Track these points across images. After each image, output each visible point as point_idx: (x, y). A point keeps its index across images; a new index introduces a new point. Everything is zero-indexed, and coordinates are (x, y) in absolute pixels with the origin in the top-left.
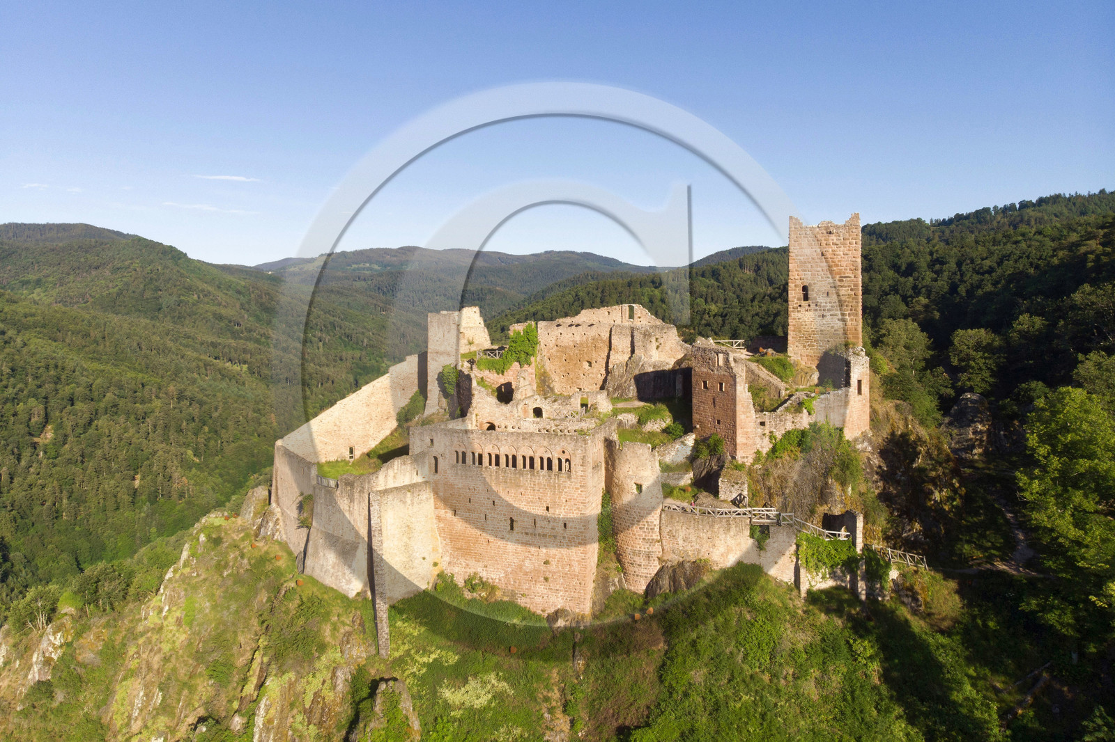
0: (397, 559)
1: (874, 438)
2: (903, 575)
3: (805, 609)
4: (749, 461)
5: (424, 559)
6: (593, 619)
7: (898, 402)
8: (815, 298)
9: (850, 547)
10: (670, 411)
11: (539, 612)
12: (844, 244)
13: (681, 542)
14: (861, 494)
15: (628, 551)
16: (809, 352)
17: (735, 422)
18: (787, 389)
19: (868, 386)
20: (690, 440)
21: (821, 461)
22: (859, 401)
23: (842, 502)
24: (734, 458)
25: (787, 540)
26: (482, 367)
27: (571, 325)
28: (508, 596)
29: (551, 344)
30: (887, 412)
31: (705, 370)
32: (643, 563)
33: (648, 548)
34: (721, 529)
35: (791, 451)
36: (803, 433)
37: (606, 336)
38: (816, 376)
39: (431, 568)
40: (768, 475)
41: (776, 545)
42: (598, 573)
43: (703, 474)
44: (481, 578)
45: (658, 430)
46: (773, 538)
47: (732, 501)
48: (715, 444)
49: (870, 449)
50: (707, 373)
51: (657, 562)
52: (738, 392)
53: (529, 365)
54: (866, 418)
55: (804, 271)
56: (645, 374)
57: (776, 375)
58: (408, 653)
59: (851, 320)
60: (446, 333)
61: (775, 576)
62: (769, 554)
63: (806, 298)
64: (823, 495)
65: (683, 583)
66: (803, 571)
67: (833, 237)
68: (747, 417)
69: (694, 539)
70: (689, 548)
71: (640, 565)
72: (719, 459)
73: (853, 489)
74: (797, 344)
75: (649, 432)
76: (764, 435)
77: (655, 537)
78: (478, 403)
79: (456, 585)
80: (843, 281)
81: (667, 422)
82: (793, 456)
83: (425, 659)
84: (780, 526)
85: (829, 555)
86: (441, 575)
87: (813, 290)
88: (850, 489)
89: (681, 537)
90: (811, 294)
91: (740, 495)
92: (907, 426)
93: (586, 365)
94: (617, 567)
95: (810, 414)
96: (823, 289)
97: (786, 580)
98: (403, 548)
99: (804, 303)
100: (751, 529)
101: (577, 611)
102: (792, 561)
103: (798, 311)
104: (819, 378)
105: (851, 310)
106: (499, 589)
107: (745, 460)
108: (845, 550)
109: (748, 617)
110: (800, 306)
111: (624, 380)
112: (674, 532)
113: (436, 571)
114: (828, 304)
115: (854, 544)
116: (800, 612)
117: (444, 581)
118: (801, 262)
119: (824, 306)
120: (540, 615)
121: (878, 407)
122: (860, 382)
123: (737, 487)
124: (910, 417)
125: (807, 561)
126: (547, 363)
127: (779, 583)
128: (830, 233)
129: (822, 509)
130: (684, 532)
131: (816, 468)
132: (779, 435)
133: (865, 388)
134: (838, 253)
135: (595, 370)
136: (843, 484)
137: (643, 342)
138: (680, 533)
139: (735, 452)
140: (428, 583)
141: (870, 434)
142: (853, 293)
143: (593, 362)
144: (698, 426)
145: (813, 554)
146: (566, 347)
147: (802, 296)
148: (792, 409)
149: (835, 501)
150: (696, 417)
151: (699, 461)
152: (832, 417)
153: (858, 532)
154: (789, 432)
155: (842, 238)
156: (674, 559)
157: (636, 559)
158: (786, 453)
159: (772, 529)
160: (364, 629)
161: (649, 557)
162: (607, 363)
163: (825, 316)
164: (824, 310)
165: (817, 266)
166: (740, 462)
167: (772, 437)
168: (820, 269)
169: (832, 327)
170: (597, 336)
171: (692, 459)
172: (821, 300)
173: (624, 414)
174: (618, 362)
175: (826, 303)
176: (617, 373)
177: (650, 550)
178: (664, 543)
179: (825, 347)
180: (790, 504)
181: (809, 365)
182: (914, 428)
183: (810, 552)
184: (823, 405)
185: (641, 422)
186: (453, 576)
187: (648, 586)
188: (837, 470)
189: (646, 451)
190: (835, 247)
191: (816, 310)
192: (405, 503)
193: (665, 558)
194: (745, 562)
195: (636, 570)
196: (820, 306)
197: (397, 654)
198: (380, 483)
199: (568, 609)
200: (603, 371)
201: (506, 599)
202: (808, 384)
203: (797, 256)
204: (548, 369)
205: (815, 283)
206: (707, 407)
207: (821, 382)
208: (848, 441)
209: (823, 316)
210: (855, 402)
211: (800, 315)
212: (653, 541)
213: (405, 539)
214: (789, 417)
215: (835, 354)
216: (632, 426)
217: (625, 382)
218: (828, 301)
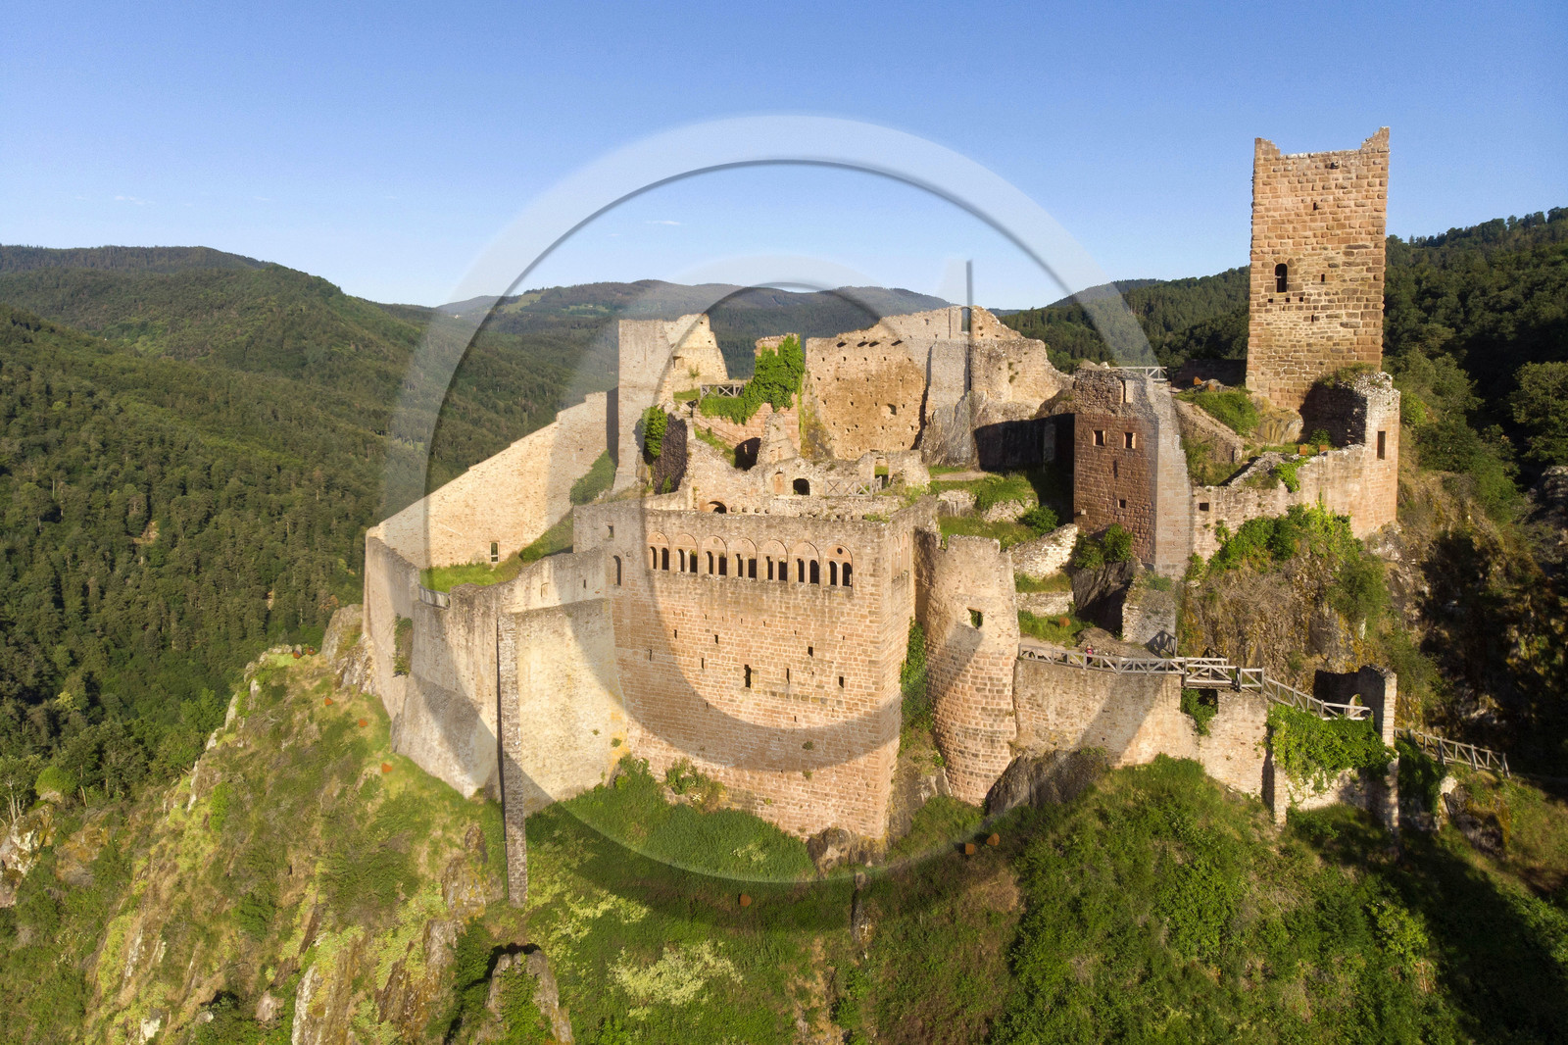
0: (547, 732)
1: (1404, 538)
2: (1466, 788)
3: (1283, 844)
4: (1178, 573)
5: (596, 732)
6: (891, 848)
7: (1448, 475)
8: (1300, 287)
9: (1370, 734)
10: (1035, 486)
11: (794, 832)
12: (1357, 187)
13: (1052, 717)
14: (1383, 638)
15: (955, 729)
16: (1285, 383)
17: (1154, 504)
18: (1246, 448)
19: (1396, 443)
20: (1070, 535)
21: (1310, 575)
22: (1380, 469)
23: (1348, 650)
24: (1150, 567)
25: (1251, 717)
26: (709, 411)
27: (862, 344)
28: (739, 802)
29: (828, 377)
30: (1427, 490)
31: (1099, 411)
32: (982, 752)
33: (992, 726)
34: (1128, 695)
35: (1256, 556)
36: (1278, 525)
37: (920, 361)
38: (1297, 427)
39: (610, 749)
40: (1212, 598)
41: (1228, 726)
42: (900, 766)
43: (1092, 596)
44: (694, 769)
45: (1011, 519)
46: (1224, 712)
47: (1147, 645)
48: (1116, 544)
49: (1397, 556)
50: (1104, 417)
51: (1006, 752)
52: (1161, 449)
53: (788, 407)
54: (1392, 500)
55: (1281, 237)
56: (987, 427)
57: (1226, 423)
58: (559, 899)
59: (1366, 325)
60: (648, 353)
61: (1226, 782)
62: (1215, 742)
63: (1282, 286)
64: (1316, 640)
65: (1055, 790)
66: (1280, 778)
67: (1337, 174)
68: (1177, 494)
69: (1076, 712)
70: (1066, 727)
71: (976, 756)
72: (1121, 570)
73: (1368, 627)
74: (1263, 369)
75: (994, 522)
76: (1206, 526)
77: (1004, 706)
78: (698, 468)
79: (652, 780)
80: (1352, 254)
81: (1028, 506)
82: (1258, 565)
83: (589, 912)
84: (1238, 691)
85: (1330, 748)
86: (626, 762)
87: (1296, 272)
88: (1364, 626)
89: (1052, 708)
90: (1293, 279)
91: (1162, 634)
92: (1464, 517)
93: (886, 411)
94: (935, 757)
95: (1290, 490)
96: (1314, 270)
97: (1246, 790)
98: (558, 715)
99: (1279, 297)
100: (1183, 696)
101: (862, 833)
102: (1259, 756)
103: (1267, 311)
104: (1303, 431)
105: (1366, 307)
106: (725, 788)
107: (1171, 572)
108: (1360, 738)
109: (1178, 859)
110: (1271, 301)
111: (951, 435)
112: (1039, 697)
113: (617, 754)
114: (1323, 297)
115: (1378, 728)
116: (1274, 850)
117: (631, 772)
118: (1275, 222)
119: (1315, 301)
120: (797, 838)
121: (1410, 482)
122: (1381, 435)
123: (1156, 619)
124: (1469, 502)
125: (1287, 758)
126: (822, 409)
127: (1234, 795)
128: (1333, 166)
129: (1315, 662)
130: (1059, 699)
131: (1300, 588)
132: (1232, 528)
133: (1392, 447)
134: (1345, 203)
135: (902, 420)
136: (1352, 617)
137: (986, 370)
138: (1052, 700)
139: (1153, 557)
140: (603, 775)
141: (1398, 530)
142: (1371, 275)
143: (899, 406)
144: (1084, 512)
145: (1300, 745)
146: (852, 382)
147: (1275, 284)
148: (1259, 483)
149: (1337, 647)
150: (1079, 495)
151: (1085, 573)
152: (1329, 498)
153: (1386, 706)
154: (1251, 522)
155: (1354, 176)
156: (1039, 746)
157: (970, 743)
158: (1245, 561)
159: (1222, 697)
160: (485, 855)
161: (992, 741)
162: (923, 408)
163: (1317, 319)
164: (1315, 308)
165: (1305, 228)
166: (1161, 575)
167: (1220, 529)
168: (1309, 233)
169: (1329, 339)
170: (906, 361)
171: (1070, 569)
172: (1311, 289)
173: (950, 492)
174: (941, 405)
175: (1319, 295)
176: (939, 425)
177: (995, 728)
178: (1021, 718)
179: (1310, 375)
180: (1253, 652)
181: (1284, 407)
182: (1476, 522)
183: (1294, 741)
184: (1314, 476)
185: (980, 505)
186: (646, 763)
187: (990, 793)
188: (1340, 592)
189: (991, 551)
190: (1339, 193)
191: (1300, 308)
192: (562, 635)
193: (1022, 744)
194: (1171, 755)
195: (970, 763)
196: (1308, 301)
197: (539, 901)
198: (517, 600)
199: (846, 829)
200: (916, 422)
201: (736, 807)
202: (1283, 440)
203: (1267, 210)
204: (823, 419)
205: (1299, 260)
206: (1100, 477)
207: (1307, 436)
208: (1358, 542)
209: (1313, 319)
210: (1372, 471)
211: (1269, 317)
212: (1000, 714)
213: (562, 698)
214: (1253, 495)
215: (1335, 386)
216: (964, 513)
217: (954, 439)
218: (1324, 290)
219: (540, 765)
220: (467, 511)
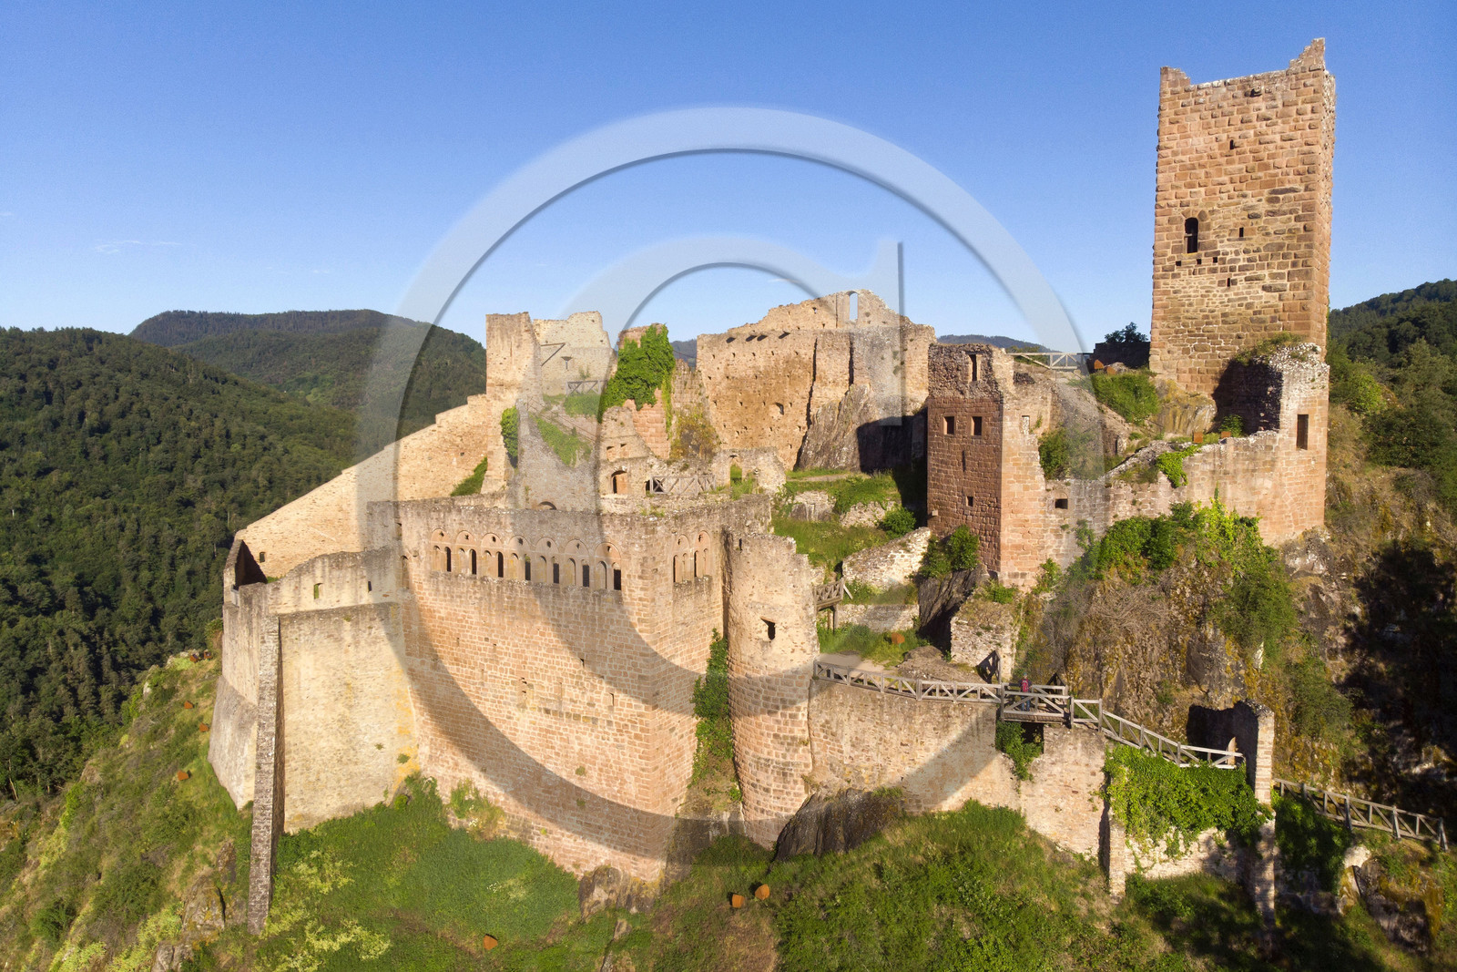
0: (323, 743)
1: (1334, 547)
2: (1383, 862)
3: (1116, 920)
4: (1027, 585)
5: (380, 747)
6: (663, 893)
7: (1403, 471)
8: (1213, 245)
9: (1240, 787)
10: (900, 486)
11: (569, 868)
12: (1284, 117)
13: (847, 748)
14: (1289, 667)
15: (749, 759)
16: (1197, 362)
17: (999, 501)
18: (1133, 436)
19: (1324, 429)
20: (921, 540)
21: (1194, 587)
22: (1301, 462)
23: (1236, 681)
24: (994, 575)
25: (1085, 760)
27: (749, 339)
28: (517, 830)
29: (718, 376)
30: (1372, 491)
31: (949, 393)
32: (774, 787)
33: (784, 756)
34: (929, 726)
35: (1127, 564)
36: (1156, 527)
37: (807, 354)
38: (1208, 413)
39: (396, 765)
40: (1066, 613)
41: (1057, 769)
42: (689, 798)
43: (934, 611)
44: (477, 792)
45: (871, 524)
46: (1051, 753)
47: (978, 668)
48: (962, 548)
49: (1321, 569)
50: (954, 400)
51: (800, 787)
52: (1006, 434)
53: (652, 403)
54: (1317, 500)
55: (1191, 186)
56: (867, 425)
57: (1115, 409)
58: (298, 930)
59: (1294, 287)
61: (1054, 839)
62: (1040, 789)
63: (1193, 246)
64: (1195, 666)
65: (841, 838)
66: (1116, 835)
67: (1259, 103)
68: (1026, 488)
69: (873, 744)
70: (862, 762)
71: (767, 790)
72: (966, 579)
73: (1268, 654)
74: (1169, 346)
75: (852, 527)
76: (1063, 528)
77: (798, 734)
78: (530, 466)
79: (440, 801)
80: (1277, 200)
81: (889, 508)
82: (1129, 576)
83: (325, 944)
84: (1069, 726)
85: (1183, 802)
86: (413, 780)
87: (1208, 227)
88: (1260, 653)
89: (846, 738)
90: (1206, 236)
91: (994, 654)
92: (1421, 523)
93: (775, 412)
94: (733, 791)
95: (1174, 486)
96: (1230, 223)
97: (1079, 850)
98: (336, 726)
99: (1188, 258)
100: (998, 730)
101: (633, 873)
102: (1094, 809)
103: (1174, 276)
104: (1215, 419)
105: (1294, 265)
106: (505, 815)
107: (1020, 582)
108: (1226, 792)
109: (966, 931)
110: (1179, 264)
111: (833, 435)
112: (833, 724)
113: (404, 771)
114: (1242, 256)
115: (1251, 780)
116: (1102, 928)
117: (419, 792)
118: (1184, 168)
119: (1232, 261)
120: (571, 874)
121: (1349, 479)
122: (1303, 420)
123: (987, 636)
124: (1431, 506)
125: (1129, 813)
126: (713, 410)
127: (1063, 855)
128: (1253, 94)
129: (1190, 696)
130: (854, 729)
131: (1180, 604)
132: (1098, 531)
133: (1317, 435)
134: (1267, 138)
135: (789, 420)
136: (1243, 640)
137: (869, 360)
138: (847, 729)
139: (997, 563)
140: (386, 793)
141: (1325, 537)
142: (1300, 225)
143: (787, 404)
144: (935, 513)
145: (1145, 797)
146: (742, 380)
147: (1185, 243)
148: (1135, 476)
149: (1220, 677)
150: (933, 493)
151: (931, 584)
152: (1229, 495)
153: (1260, 752)
154: (1123, 524)
155: (1280, 103)
156: (833, 782)
157: (761, 776)
158: (1113, 570)
159: (1049, 733)
160: (234, 873)
161: (785, 774)
162: (809, 406)
163: (1234, 282)
164: (1232, 269)
165: (1219, 173)
166: (1006, 585)
167: (1082, 532)
168: (1225, 179)
169: (1249, 306)
170: (794, 355)
171: (919, 579)
172: (1226, 247)
173: (807, 493)
174: (826, 402)
175: (1237, 253)
176: (822, 423)
177: (788, 759)
178: (816, 749)
179: (1227, 351)
180: (1112, 680)
181: (1193, 391)
182: (1439, 529)
183: (1137, 793)
184: (1208, 468)
185: (839, 509)
186: (433, 784)
187: (780, 835)
188: (1230, 610)
189: (785, 551)
190: (1262, 126)
191: (1214, 271)
192: (339, 640)
193: (817, 780)
194: (984, 802)
195: (761, 799)
196: (1223, 261)
197: (276, 929)
199: (619, 868)
200: (803, 423)
201: (513, 835)
202: (1189, 430)
203: (1175, 154)
204: (714, 421)
205: (1212, 212)
206: (951, 470)
207: (1219, 425)
208: (1269, 551)
209: (1230, 283)
210: (1288, 463)
211: (1177, 284)
212: (794, 743)
213: (340, 708)
214: (1125, 490)
215: (1251, 362)
216: (823, 516)
217: (836, 439)
218: (1243, 247)
219: (313, 778)
220: (340, 515)
